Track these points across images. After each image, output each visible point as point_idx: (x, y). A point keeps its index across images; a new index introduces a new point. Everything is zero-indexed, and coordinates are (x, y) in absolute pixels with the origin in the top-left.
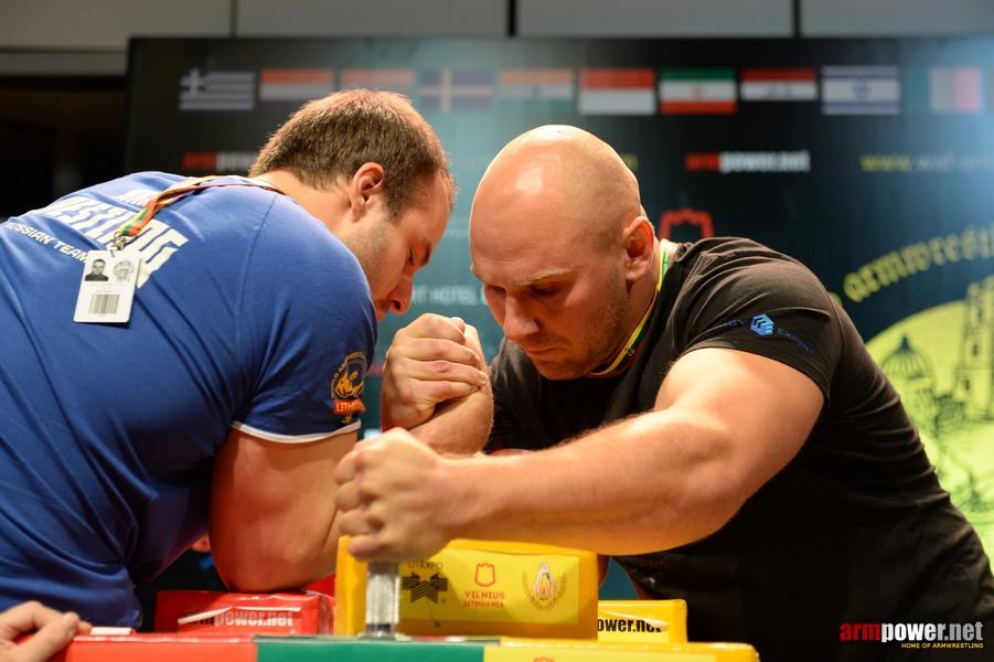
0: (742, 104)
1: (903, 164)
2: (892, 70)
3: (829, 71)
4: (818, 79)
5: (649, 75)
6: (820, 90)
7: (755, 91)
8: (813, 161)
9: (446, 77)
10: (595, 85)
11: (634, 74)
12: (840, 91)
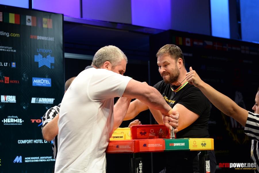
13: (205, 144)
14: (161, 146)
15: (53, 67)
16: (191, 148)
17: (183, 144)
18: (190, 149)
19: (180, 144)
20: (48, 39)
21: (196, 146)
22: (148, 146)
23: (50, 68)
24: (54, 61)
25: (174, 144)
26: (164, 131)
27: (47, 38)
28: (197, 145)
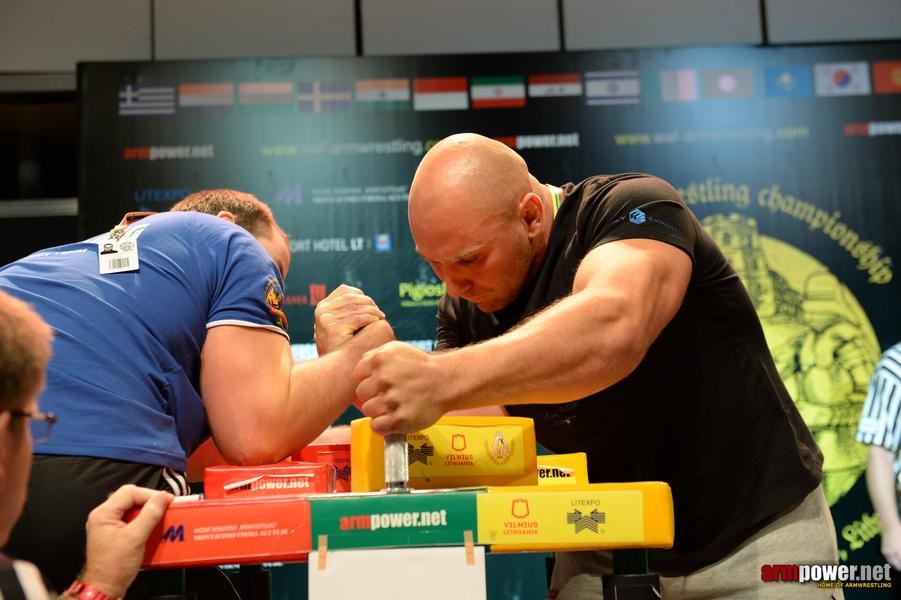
0: (528, 99)
1: (645, 139)
2: (634, 73)
3: (589, 75)
4: (583, 81)
5: (464, 80)
6: (584, 89)
7: (538, 90)
8: (580, 140)
9: (317, 86)
10: (424, 90)
11: (453, 81)
12: (597, 89)
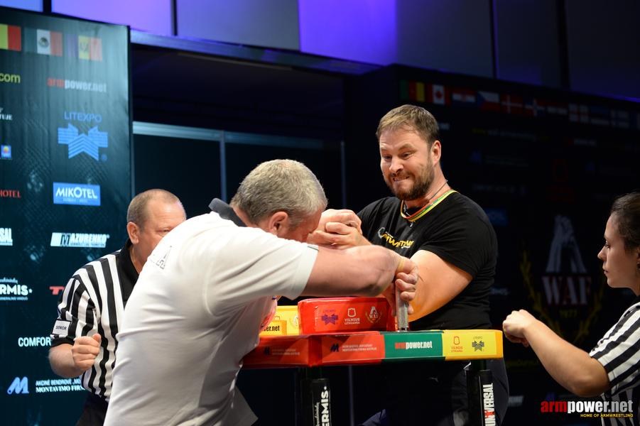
13: (482, 344)
14: (375, 349)
15: (105, 157)
16: (448, 353)
17: (428, 345)
18: (444, 357)
19: (422, 343)
20: (92, 87)
21: (460, 349)
22: (344, 350)
23: (97, 159)
24: (107, 143)
25: (407, 343)
26: (381, 314)
27: (90, 85)
28: (462, 348)
